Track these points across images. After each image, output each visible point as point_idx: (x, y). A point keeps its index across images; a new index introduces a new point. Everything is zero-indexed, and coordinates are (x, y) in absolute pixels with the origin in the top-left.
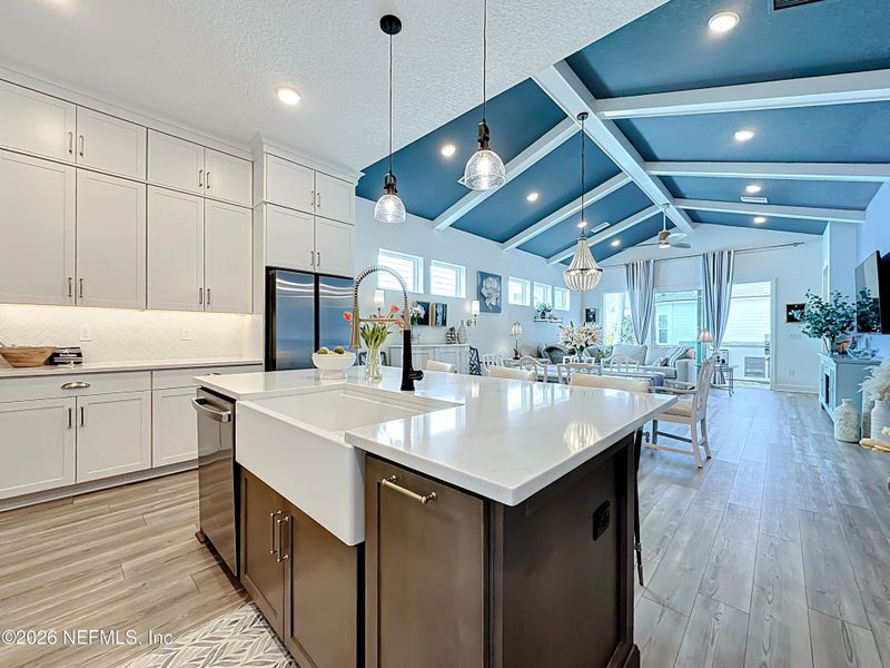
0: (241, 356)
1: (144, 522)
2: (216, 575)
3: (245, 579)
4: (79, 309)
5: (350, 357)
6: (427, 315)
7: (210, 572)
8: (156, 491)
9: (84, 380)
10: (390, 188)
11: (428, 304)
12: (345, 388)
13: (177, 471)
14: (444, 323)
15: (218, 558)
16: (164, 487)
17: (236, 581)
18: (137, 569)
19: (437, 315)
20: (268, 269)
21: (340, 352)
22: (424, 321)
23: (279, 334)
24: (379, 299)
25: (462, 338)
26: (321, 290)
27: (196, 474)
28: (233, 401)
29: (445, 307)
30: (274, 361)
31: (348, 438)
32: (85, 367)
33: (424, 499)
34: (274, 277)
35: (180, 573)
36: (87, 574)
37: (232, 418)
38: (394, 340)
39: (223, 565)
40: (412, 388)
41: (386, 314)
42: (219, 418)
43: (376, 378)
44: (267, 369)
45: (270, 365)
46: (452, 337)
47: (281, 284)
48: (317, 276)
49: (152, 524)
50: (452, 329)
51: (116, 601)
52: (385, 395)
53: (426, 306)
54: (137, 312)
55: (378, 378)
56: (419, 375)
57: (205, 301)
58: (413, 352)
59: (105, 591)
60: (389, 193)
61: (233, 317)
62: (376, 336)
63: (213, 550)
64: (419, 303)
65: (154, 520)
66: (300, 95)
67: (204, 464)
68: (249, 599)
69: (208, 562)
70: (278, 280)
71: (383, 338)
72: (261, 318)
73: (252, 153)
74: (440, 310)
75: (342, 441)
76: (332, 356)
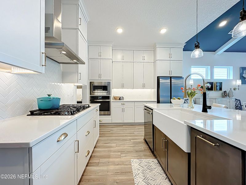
0: (151, 99)
1: (134, 133)
2: (148, 149)
3: (155, 153)
4: (123, 89)
5: (182, 101)
6: (212, 87)
7: (147, 148)
8: (135, 128)
9: (124, 103)
10: (197, 47)
11: (213, 83)
12: (181, 110)
13: (139, 124)
14: (221, 89)
15: (149, 146)
16: (137, 127)
17: (153, 152)
18: (134, 142)
19: (217, 86)
20: (158, 77)
21: (179, 99)
22: (211, 89)
23: (161, 94)
24: (191, 82)
25: (231, 95)
26: (172, 81)
27: (144, 126)
28: (152, 110)
29: (221, 83)
30: (159, 101)
31: (185, 122)
32: (124, 100)
33: (214, 144)
34: (159, 79)
35: (141, 146)
36: (126, 140)
37: (152, 114)
38: (199, 96)
39: (150, 148)
40: (207, 112)
41: (195, 87)
42: (149, 113)
43: (192, 107)
44: (157, 103)
45: (158, 102)
46: (225, 95)
47: (161, 81)
48: (171, 77)
49: (135, 134)
50: (225, 92)
51: (130, 147)
52: (196, 113)
53: (212, 84)
54: (132, 89)
55: (193, 107)
56: (210, 108)
57: (144, 86)
58: (207, 100)
59: (129, 144)
60: (196, 48)
61: (149, 90)
62: (192, 94)
63: (147, 144)
64: (208, 83)
65: (136, 133)
66: (166, 29)
67: (145, 124)
68: (156, 158)
69: (146, 146)
70: (160, 80)
71: (194, 95)
72: (156, 90)
73: (154, 48)
74: (218, 85)
75: (183, 123)
76: (177, 100)
